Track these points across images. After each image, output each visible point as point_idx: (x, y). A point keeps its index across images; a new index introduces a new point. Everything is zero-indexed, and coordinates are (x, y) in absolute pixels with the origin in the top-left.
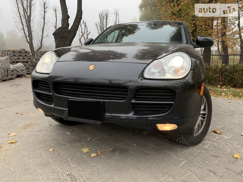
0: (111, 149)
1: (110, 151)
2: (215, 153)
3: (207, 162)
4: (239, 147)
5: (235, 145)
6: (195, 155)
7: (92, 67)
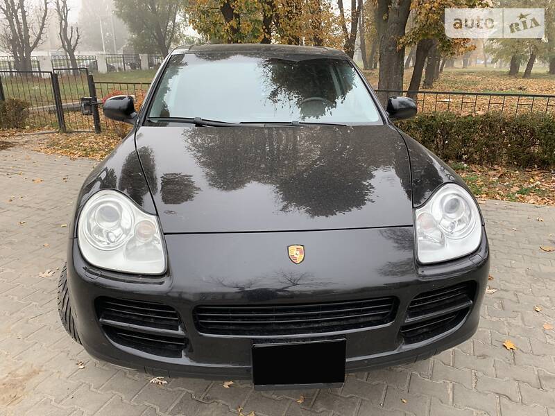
0: (300, 402)
2: (476, 348)
3: (480, 374)
4: (494, 319)
5: (488, 317)
6: (451, 365)
7: (298, 253)
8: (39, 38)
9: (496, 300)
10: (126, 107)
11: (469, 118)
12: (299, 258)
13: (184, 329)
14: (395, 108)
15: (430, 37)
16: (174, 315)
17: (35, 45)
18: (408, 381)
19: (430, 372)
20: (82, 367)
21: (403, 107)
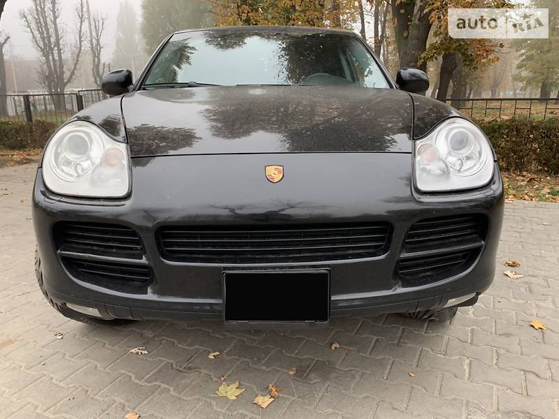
0: (292, 373)
1: (292, 377)
2: (499, 327)
3: (502, 351)
4: (520, 301)
5: (513, 300)
6: (469, 341)
7: (276, 172)
8: (73, 74)
9: (522, 284)
10: (123, 80)
11: (493, 123)
12: (278, 177)
13: (148, 259)
14: (404, 79)
15: (452, 51)
16: (138, 243)
17: (69, 81)
18: (417, 357)
19: (444, 348)
20: (60, 337)
21: (414, 78)
